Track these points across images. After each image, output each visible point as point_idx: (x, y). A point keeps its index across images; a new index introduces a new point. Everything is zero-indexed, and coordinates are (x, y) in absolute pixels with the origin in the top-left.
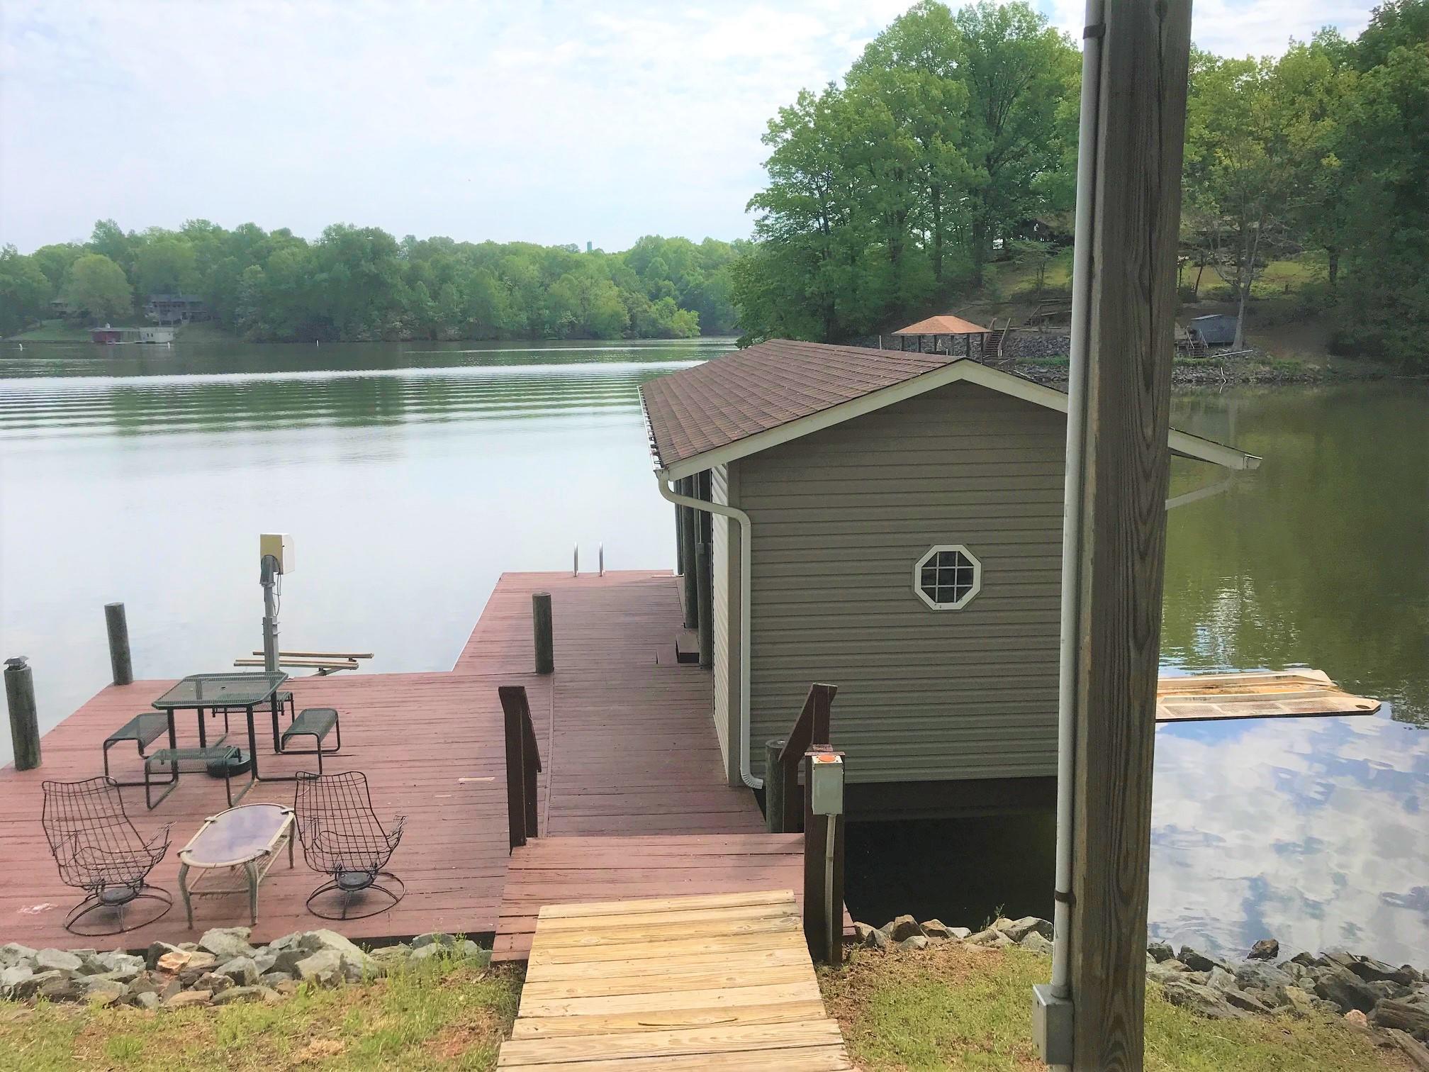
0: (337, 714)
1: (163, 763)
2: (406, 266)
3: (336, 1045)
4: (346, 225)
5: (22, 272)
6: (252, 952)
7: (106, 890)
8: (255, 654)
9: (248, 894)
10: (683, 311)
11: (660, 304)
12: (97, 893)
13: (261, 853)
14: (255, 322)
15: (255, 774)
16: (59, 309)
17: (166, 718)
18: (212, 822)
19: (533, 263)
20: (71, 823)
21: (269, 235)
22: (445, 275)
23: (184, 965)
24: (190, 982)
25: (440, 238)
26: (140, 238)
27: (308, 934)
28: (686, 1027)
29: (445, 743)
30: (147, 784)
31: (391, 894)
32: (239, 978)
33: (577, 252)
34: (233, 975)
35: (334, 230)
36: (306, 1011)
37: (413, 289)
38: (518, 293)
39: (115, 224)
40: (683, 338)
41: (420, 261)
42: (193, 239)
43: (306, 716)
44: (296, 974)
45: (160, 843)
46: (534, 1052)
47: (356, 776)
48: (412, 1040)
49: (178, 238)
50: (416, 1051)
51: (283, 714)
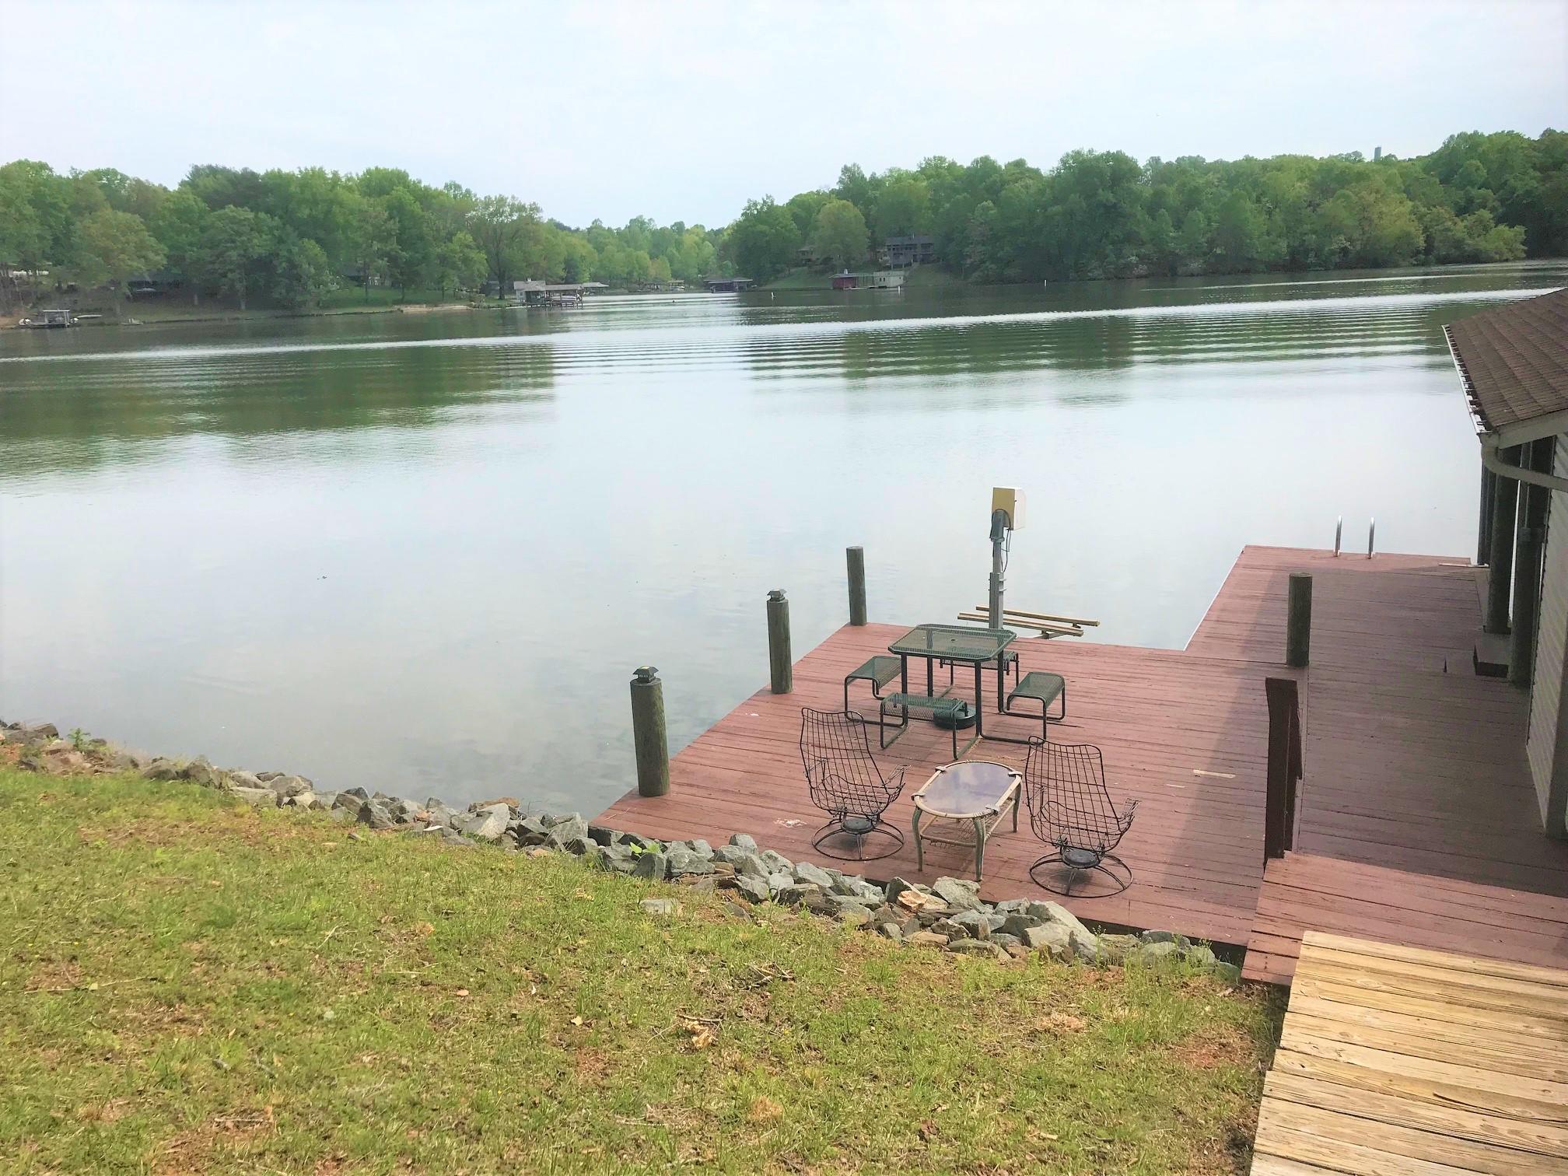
0: (1063, 680)
1: (895, 707)
2: (1148, 192)
3: (1076, 1023)
4: (1085, 151)
5: (777, 222)
6: (981, 908)
7: (847, 818)
8: (978, 609)
9: (974, 850)
10: (1502, 227)
11: (1470, 219)
12: (840, 819)
13: (989, 811)
14: (983, 262)
15: (979, 730)
16: (806, 257)
17: (899, 663)
18: (942, 772)
19: (1301, 179)
20: (823, 750)
21: (1003, 168)
22: (1192, 199)
23: (921, 905)
24: (928, 923)
25: (1190, 157)
26: (880, 181)
27: (1037, 903)
28: (1499, 1115)
29: (1178, 728)
30: (882, 724)
31: (1117, 880)
32: (973, 931)
33: (1360, 161)
34: (968, 926)
35: (1072, 157)
36: (1040, 980)
37: (1154, 219)
38: (1278, 217)
39: (859, 168)
40: (1501, 261)
41: (1164, 185)
42: (928, 178)
43: (1032, 678)
44: (1026, 941)
45: (896, 783)
46: (1306, 1092)
47: (1091, 750)
48: (1156, 1039)
49: (915, 177)
50: (1160, 1052)
51: (1008, 674)
